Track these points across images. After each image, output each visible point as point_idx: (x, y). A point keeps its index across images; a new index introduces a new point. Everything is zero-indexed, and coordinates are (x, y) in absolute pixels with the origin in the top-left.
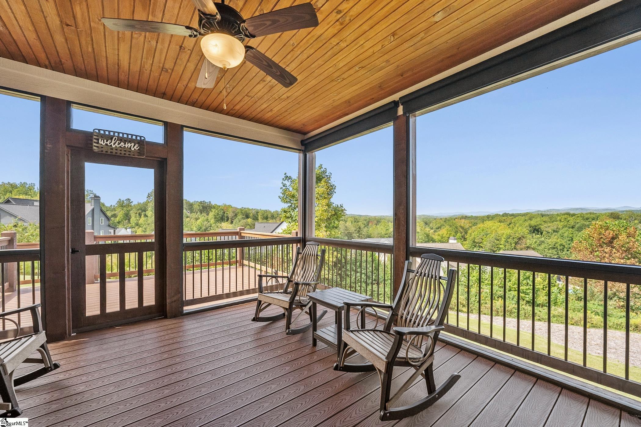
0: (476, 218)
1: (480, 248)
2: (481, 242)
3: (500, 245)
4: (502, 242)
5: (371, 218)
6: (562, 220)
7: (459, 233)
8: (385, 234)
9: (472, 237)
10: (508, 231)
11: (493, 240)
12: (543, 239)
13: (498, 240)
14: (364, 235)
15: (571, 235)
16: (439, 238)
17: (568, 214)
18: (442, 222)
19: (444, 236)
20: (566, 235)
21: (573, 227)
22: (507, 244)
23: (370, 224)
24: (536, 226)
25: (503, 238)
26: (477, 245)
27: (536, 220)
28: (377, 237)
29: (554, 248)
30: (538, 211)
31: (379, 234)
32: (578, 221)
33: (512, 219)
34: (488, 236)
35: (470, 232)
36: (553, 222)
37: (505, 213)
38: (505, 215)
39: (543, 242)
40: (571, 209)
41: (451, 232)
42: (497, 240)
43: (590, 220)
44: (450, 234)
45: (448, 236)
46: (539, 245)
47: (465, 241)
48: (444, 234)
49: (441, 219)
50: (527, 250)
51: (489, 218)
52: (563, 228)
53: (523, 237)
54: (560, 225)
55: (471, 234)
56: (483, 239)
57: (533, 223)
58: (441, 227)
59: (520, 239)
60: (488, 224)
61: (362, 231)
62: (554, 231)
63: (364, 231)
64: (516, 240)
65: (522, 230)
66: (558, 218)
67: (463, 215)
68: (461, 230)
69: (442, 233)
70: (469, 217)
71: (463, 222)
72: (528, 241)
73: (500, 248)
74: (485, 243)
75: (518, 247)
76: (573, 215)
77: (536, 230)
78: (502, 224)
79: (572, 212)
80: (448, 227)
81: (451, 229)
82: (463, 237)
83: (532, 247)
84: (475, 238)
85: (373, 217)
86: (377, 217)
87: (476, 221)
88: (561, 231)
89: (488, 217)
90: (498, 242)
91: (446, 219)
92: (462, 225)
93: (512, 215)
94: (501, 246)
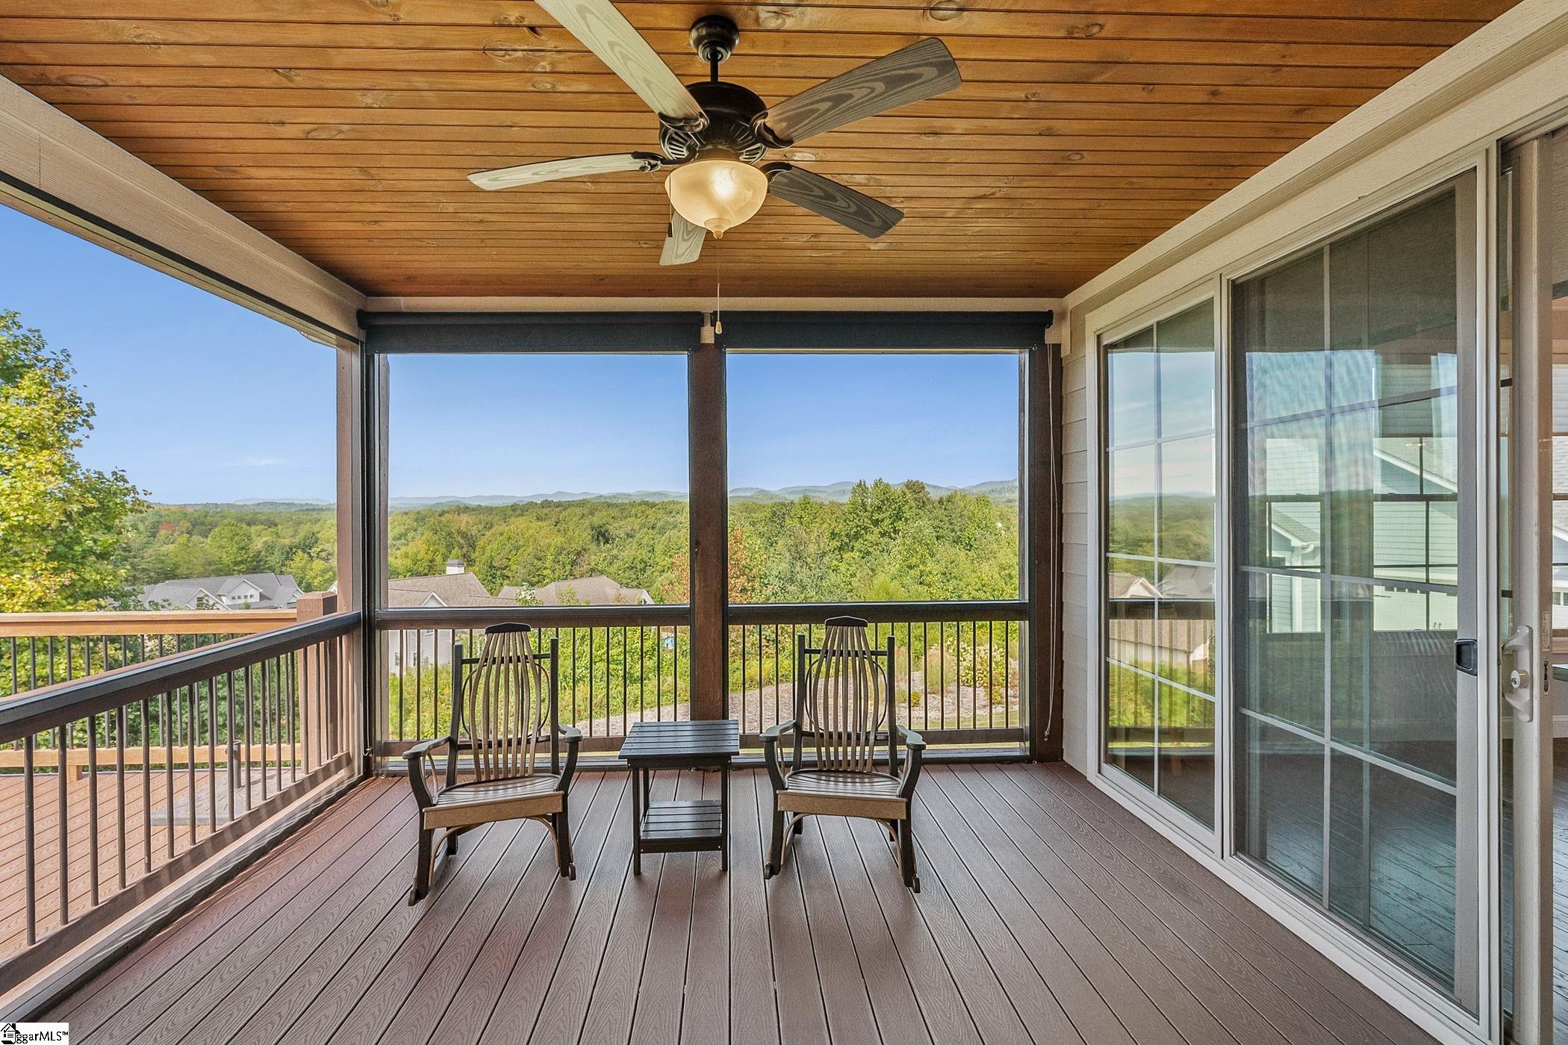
0: (490, 510)
1: (503, 579)
2: (507, 567)
3: (545, 568)
4: (548, 564)
5: (163, 513)
6: (639, 515)
7: (456, 549)
8: (236, 563)
9: (488, 553)
10: (559, 540)
11: (530, 559)
12: (615, 552)
13: (541, 559)
14: (144, 570)
15: (652, 543)
16: (409, 562)
17: (646, 503)
18: (409, 521)
19: (419, 558)
20: (644, 541)
21: (653, 528)
22: (557, 567)
23: (163, 532)
24: (601, 527)
25: (549, 554)
26: (499, 573)
27: (600, 515)
28: (202, 575)
29: (632, 568)
30: (601, 496)
31: (210, 564)
32: (660, 516)
33: (560, 512)
34: (520, 551)
35: (481, 543)
36: (625, 518)
37: (546, 500)
38: (546, 504)
39: (616, 557)
40: (650, 494)
41: (436, 547)
42: (537, 559)
43: (674, 514)
44: (435, 552)
45: (430, 558)
46: (611, 564)
47: (471, 565)
48: (419, 552)
49: (406, 513)
50: (591, 576)
51: (518, 509)
52: (640, 529)
53: (584, 550)
54: (636, 523)
55: (483, 548)
56: (510, 560)
57: (596, 520)
58: (406, 534)
59: (579, 554)
60: (519, 524)
61: (134, 557)
62: (628, 536)
63: (146, 555)
64: (572, 557)
65: (583, 536)
66: (634, 511)
67: (458, 503)
68: (462, 541)
69: (415, 550)
70: (474, 510)
71: (464, 521)
72: (593, 557)
73: (545, 576)
74: (514, 567)
75: (577, 571)
76: (653, 505)
77: (602, 536)
78: (544, 524)
79: (650, 500)
80: (428, 534)
81: (436, 537)
82: (464, 556)
83: (600, 569)
84: (492, 558)
85: (173, 509)
86: (190, 510)
87: (490, 518)
88: (638, 536)
89: (514, 508)
90: (540, 563)
91: (419, 513)
92: (463, 528)
93: (559, 505)
94: (546, 572)
